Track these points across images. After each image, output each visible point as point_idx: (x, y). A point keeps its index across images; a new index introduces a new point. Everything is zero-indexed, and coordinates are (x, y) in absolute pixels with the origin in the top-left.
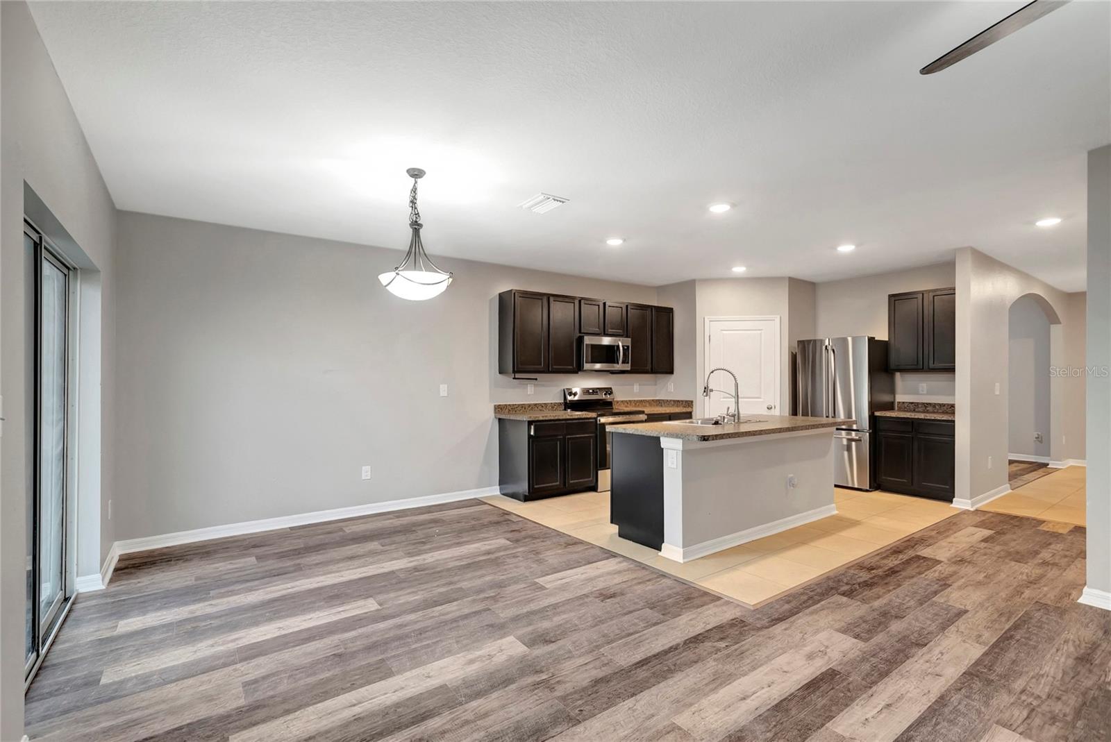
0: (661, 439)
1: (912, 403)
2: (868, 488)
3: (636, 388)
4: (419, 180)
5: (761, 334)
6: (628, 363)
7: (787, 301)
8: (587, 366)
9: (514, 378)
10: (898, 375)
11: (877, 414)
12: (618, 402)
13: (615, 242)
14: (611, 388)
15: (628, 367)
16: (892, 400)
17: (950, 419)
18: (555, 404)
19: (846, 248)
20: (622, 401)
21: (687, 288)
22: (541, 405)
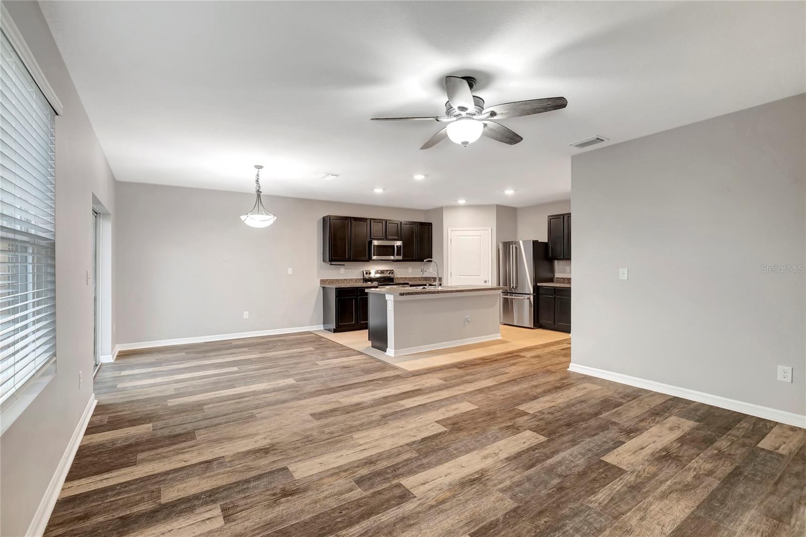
0: (386, 295)
1: (562, 278)
2: (532, 327)
3: (410, 270)
4: (260, 170)
5: (480, 238)
6: (401, 255)
7: (495, 218)
8: (374, 257)
9: (331, 264)
10: (556, 262)
11: (539, 284)
12: (397, 278)
13: (378, 191)
14: (393, 270)
15: (400, 258)
16: (552, 276)
17: (568, 286)
18: (357, 279)
19: (509, 192)
20: (401, 278)
21: (439, 211)
22: (349, 280)
